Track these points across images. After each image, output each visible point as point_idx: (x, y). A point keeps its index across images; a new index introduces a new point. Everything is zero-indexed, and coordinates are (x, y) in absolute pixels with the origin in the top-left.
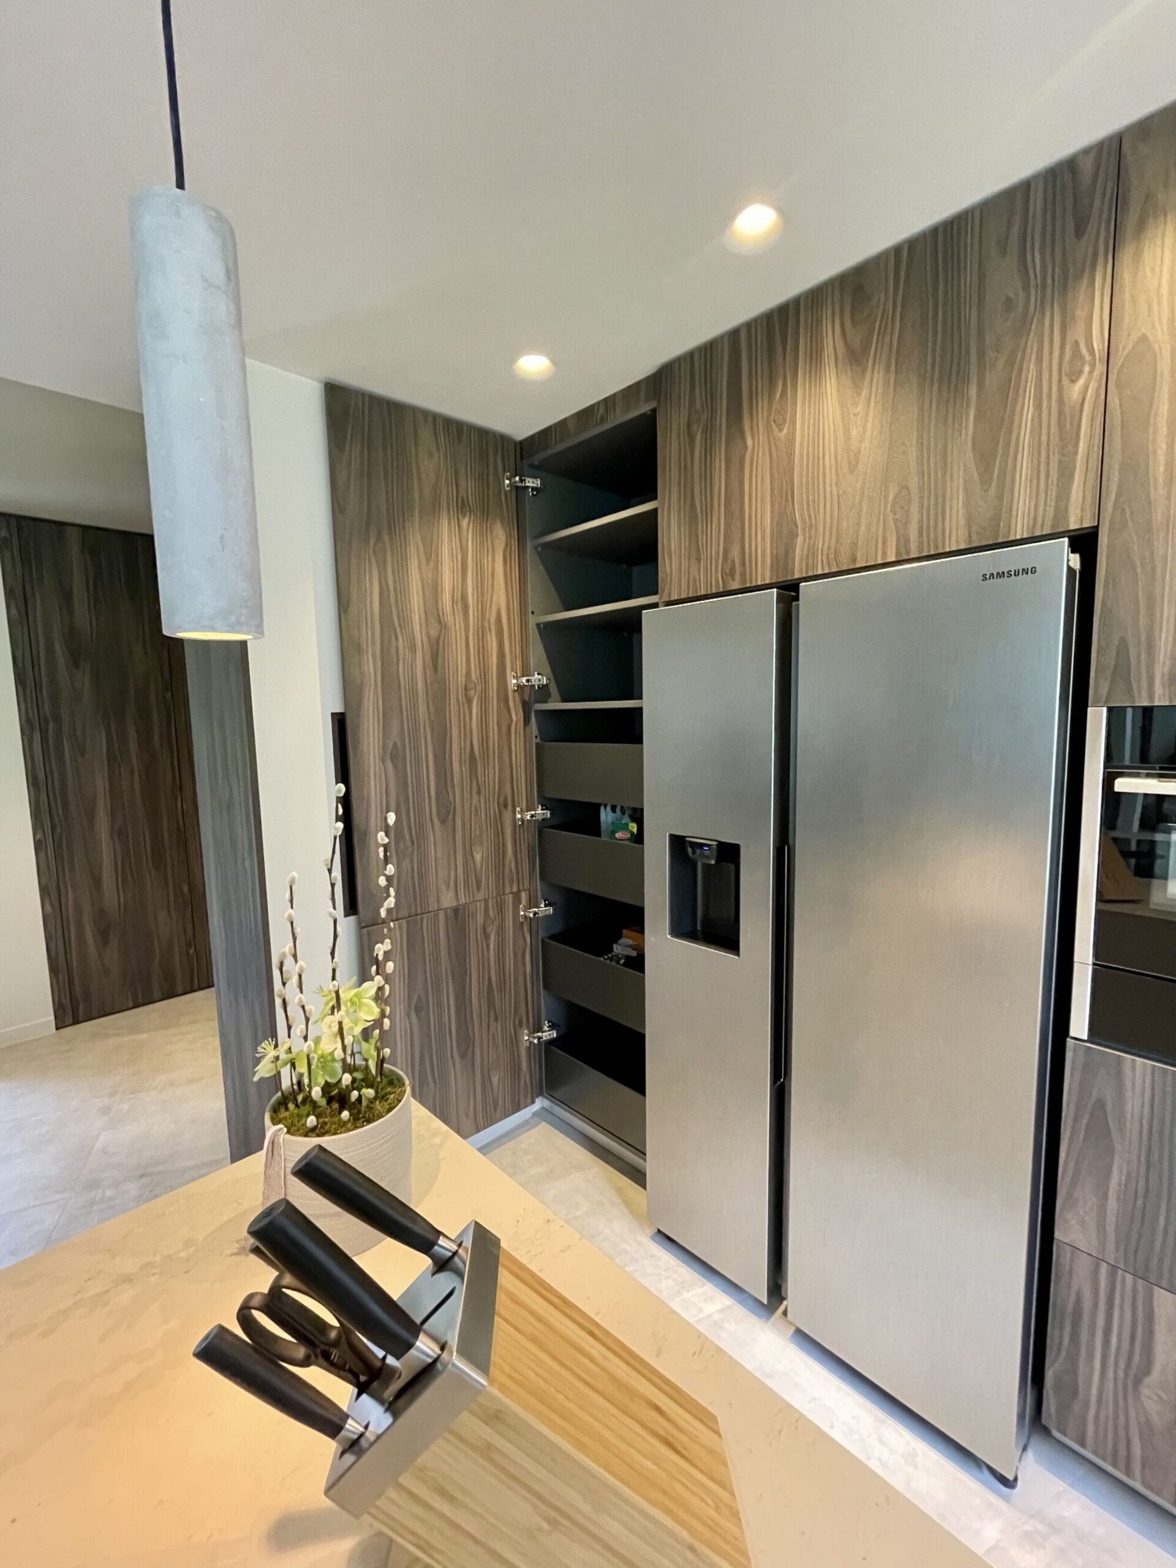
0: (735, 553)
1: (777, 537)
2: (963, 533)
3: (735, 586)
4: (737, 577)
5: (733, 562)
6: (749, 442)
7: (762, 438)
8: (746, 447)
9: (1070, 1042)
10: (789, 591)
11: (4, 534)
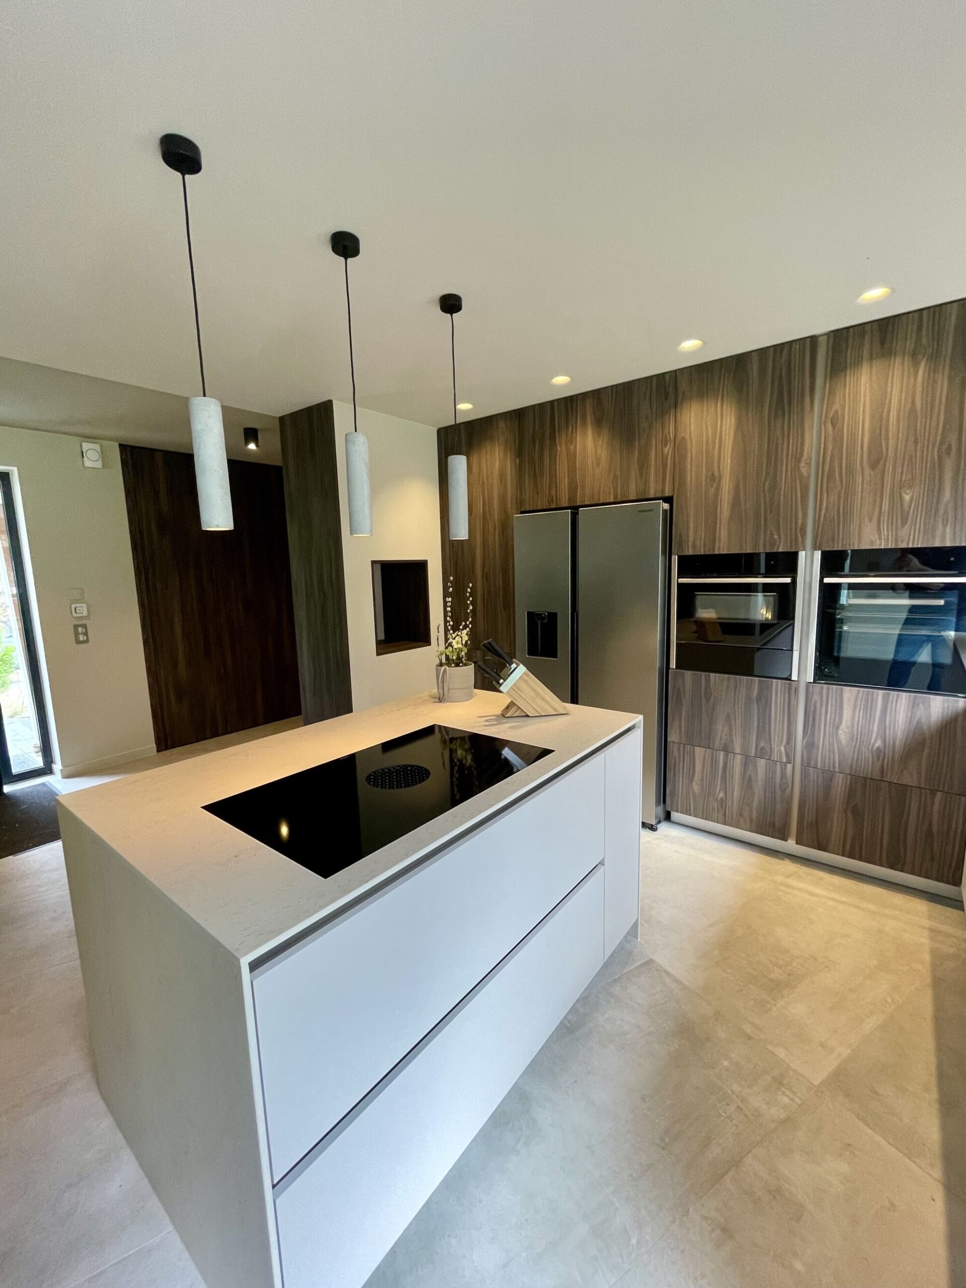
0: (553, 493)
1: (570, 488)
2: (635, 494)
3: (554, 506)
4: (554, 503)
5: (553, 497)
6: (559, 448)
7: (564, 447)
8: (557, 450)
9: (670, 670)
10: (575, 510)
11: (124, 456)
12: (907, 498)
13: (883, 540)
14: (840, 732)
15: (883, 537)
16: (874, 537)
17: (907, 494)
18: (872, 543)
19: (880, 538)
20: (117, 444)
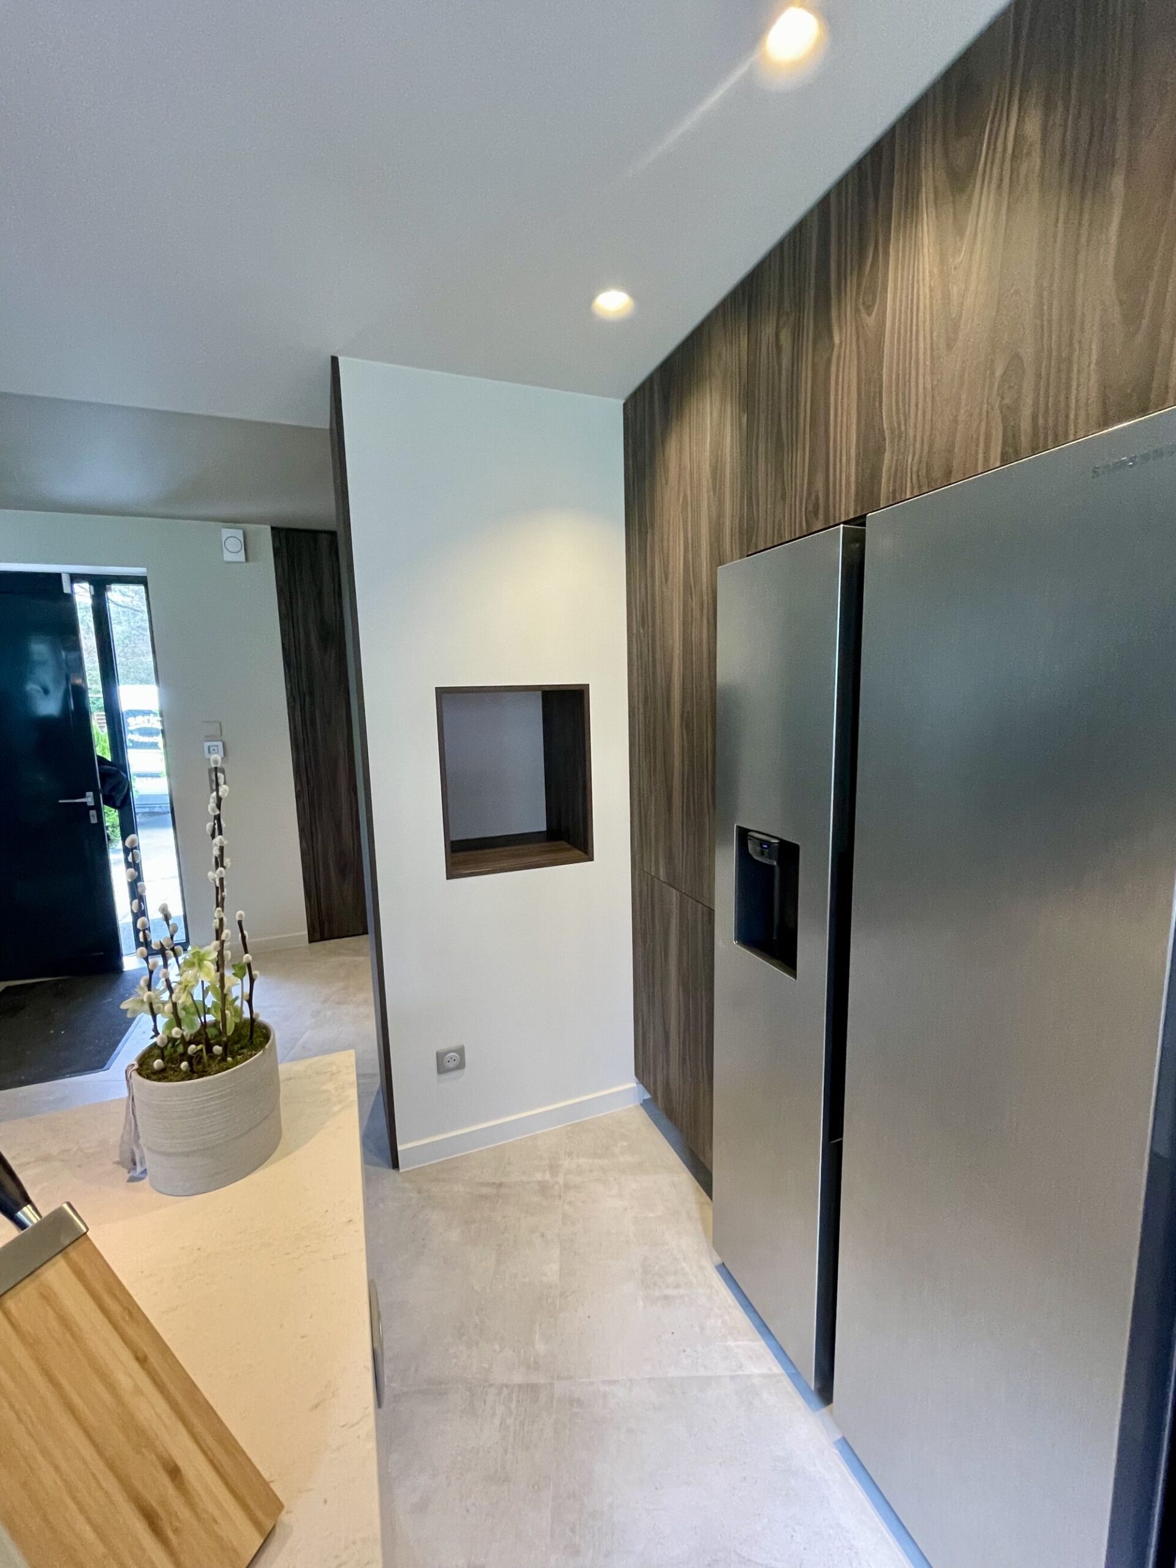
0: (819, 484)
1: (863, 457)
3: (818, 526)
5: (817, 498)
7: (850, 329)
8: (832, 346)
10: (856, 526)
11: (277, 544)
20: (269, 528)
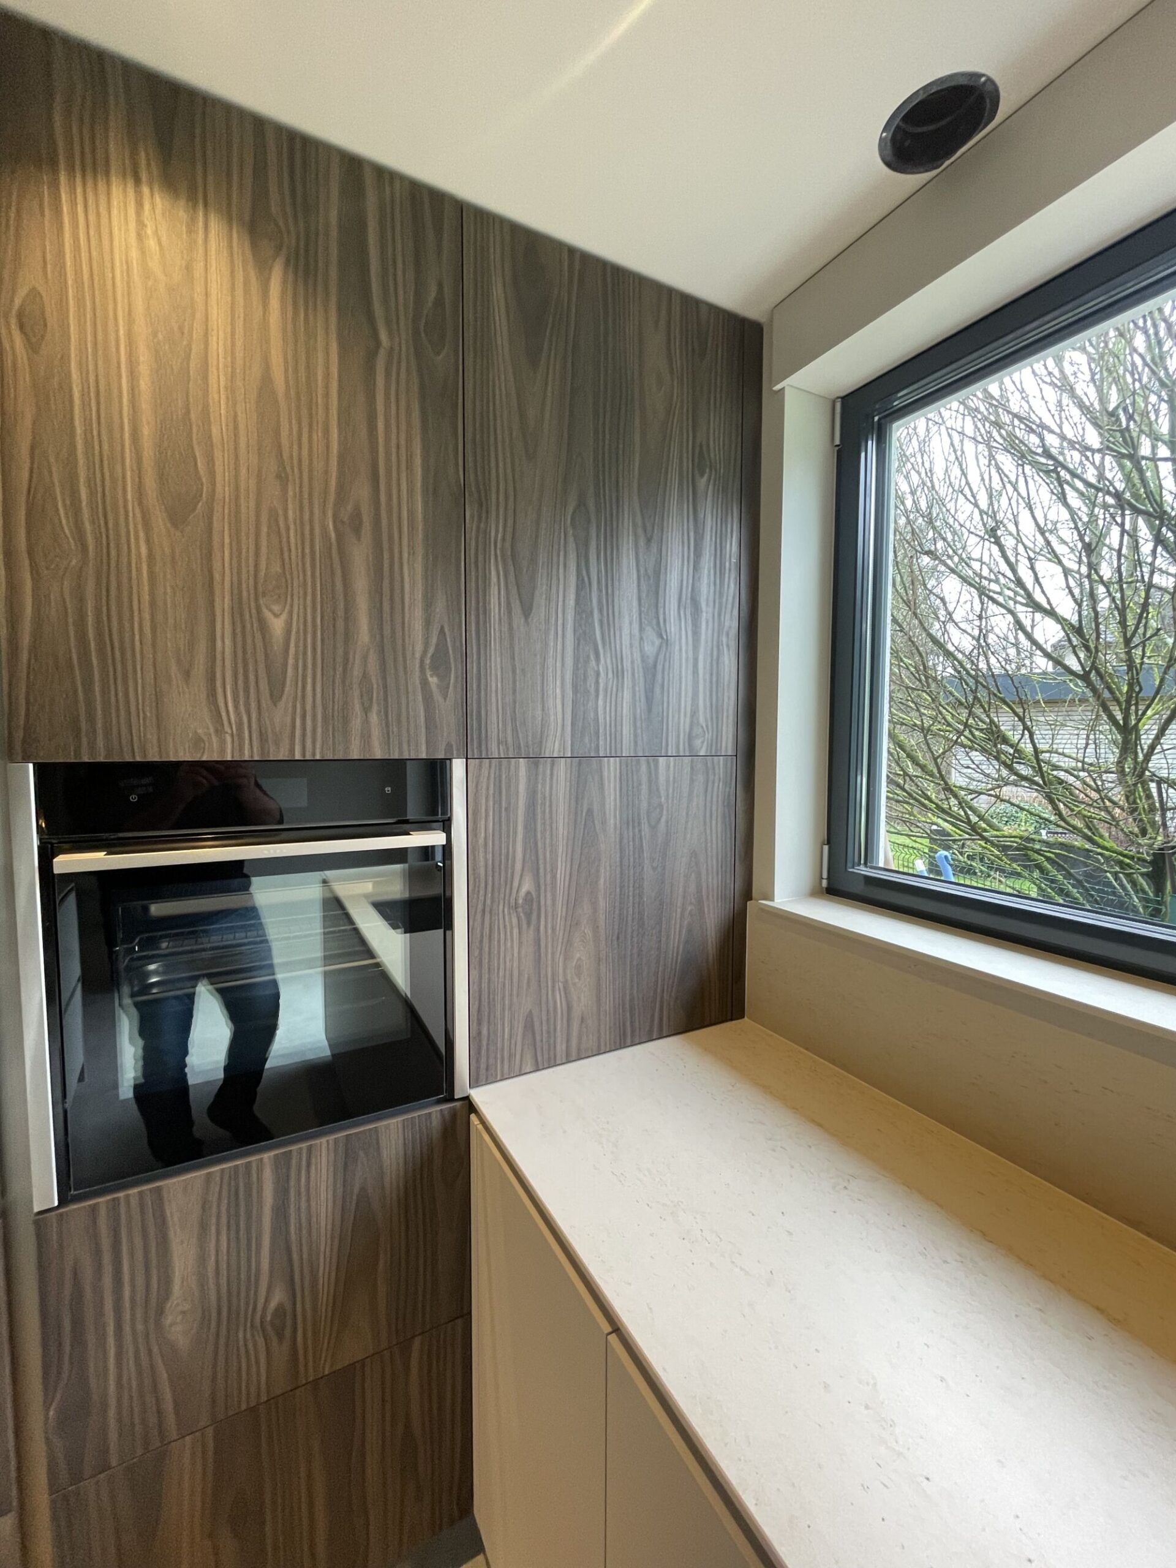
12: (277, 625)
13: (229, 739)
14: (168, 1320)
15: (227, 729)
16: (203, 725)
17: (276, 616)
18: (198, 741)
19: (219, 731)
